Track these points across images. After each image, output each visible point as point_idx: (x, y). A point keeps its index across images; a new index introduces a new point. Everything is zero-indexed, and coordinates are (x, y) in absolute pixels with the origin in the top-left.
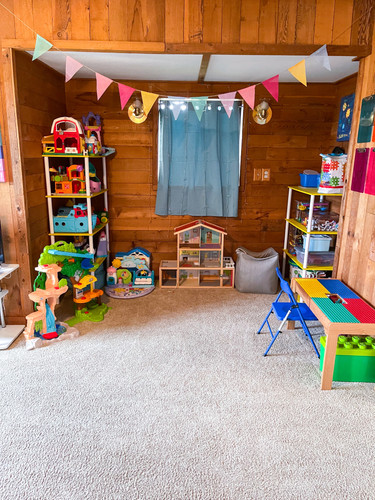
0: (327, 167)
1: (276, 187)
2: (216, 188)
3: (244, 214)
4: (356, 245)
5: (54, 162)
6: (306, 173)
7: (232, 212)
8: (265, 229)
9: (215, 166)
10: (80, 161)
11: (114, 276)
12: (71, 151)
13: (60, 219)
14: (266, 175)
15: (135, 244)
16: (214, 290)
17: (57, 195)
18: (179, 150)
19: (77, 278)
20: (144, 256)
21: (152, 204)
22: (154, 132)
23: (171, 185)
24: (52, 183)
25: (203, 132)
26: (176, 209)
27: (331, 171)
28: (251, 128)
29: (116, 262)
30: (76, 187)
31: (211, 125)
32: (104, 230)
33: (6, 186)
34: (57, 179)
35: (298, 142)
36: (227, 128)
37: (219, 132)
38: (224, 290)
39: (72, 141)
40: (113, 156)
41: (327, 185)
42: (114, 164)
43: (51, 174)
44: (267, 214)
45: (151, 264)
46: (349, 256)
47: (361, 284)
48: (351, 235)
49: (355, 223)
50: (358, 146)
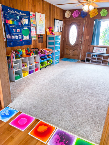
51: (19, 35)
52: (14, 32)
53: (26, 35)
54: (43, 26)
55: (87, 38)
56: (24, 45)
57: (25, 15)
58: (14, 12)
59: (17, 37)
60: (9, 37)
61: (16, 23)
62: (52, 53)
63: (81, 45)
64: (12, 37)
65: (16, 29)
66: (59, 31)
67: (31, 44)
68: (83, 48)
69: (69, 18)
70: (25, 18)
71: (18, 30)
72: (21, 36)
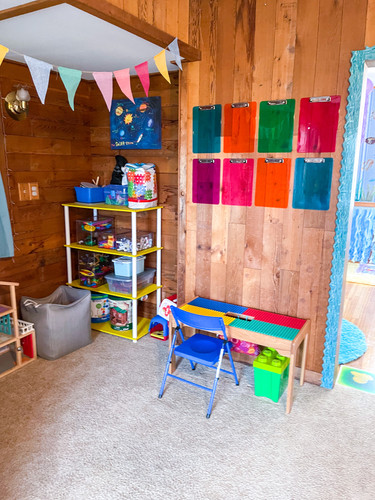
4: (216, 258)
8: (42, 263)
14: (34, 192)
27: (146, 184)
41: (142, 199)
44: (41, 245)
46: (205, 270)
47: (236, 294)
48: (205, 248)
49: (209, 236)
50: (196, 156)
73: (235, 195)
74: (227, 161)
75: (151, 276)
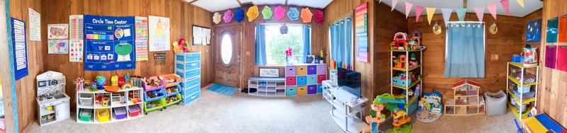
0: (527, 55)
1: (501, 62)
2: (474, 65)
3: (488, 76)
4: (553, 96)
5: (395, 54)
6: (515, 56)
7: (482, 75)
8: (498, 81)
9: (473, 53)
10: (405, 53)
11: (422, 105)
12: (401, 49)
13: (396, 79)
14: (497, 57)
15: (435, 91)
16: (474, 116)
17: (395, 69)
18: (455, 47)
19: (395, 112)
20: (438, 97)
21: (442, 71)
22: (444, 38)
23: (452, 63)
24: (394, 63)
25: (467, 38)
26: (454, 74)
27: (530, 56)
28: (489, 36)
29: (423, 99)
30: (403, 65)
31: (470, 33)
32: (420, 83)
33: (368, 65)
34: (395, 61)
35: (510, 42)
36: (478, 36)
37: (474, 37)
38: (479, 115)
39: (402, 45)
40: (425, 49)
41: (528, 63)
42: (425, 53)
43: (393, 59)
44: (498, 75)
45: (442, 100)
46: (548, 101)
47: (560, 119)
48: (548, 89)
49: (550, 84)
50: (547, 44)
51: (109, 55)
52: (100, 51)
53: (124, 54)
54: (164, 37)
55: (248, 53)
56: (118, 69)
57: (125, 22)
58: (102, 22)
59: (103, 57)
60: (90, 57)
61: (104, 37)
62: (180, 84)
63: (239, 66)
64: (95, 57)
65: (104, 46)
66: (204, 44)
67: (134, 67)
68: (243, 70)
69: (220, 23)
70: (122, 28)
71: (107, 48)
72: (112, 55)
73: (563, 65)
74: (560, 47)
75: (533, 95)
